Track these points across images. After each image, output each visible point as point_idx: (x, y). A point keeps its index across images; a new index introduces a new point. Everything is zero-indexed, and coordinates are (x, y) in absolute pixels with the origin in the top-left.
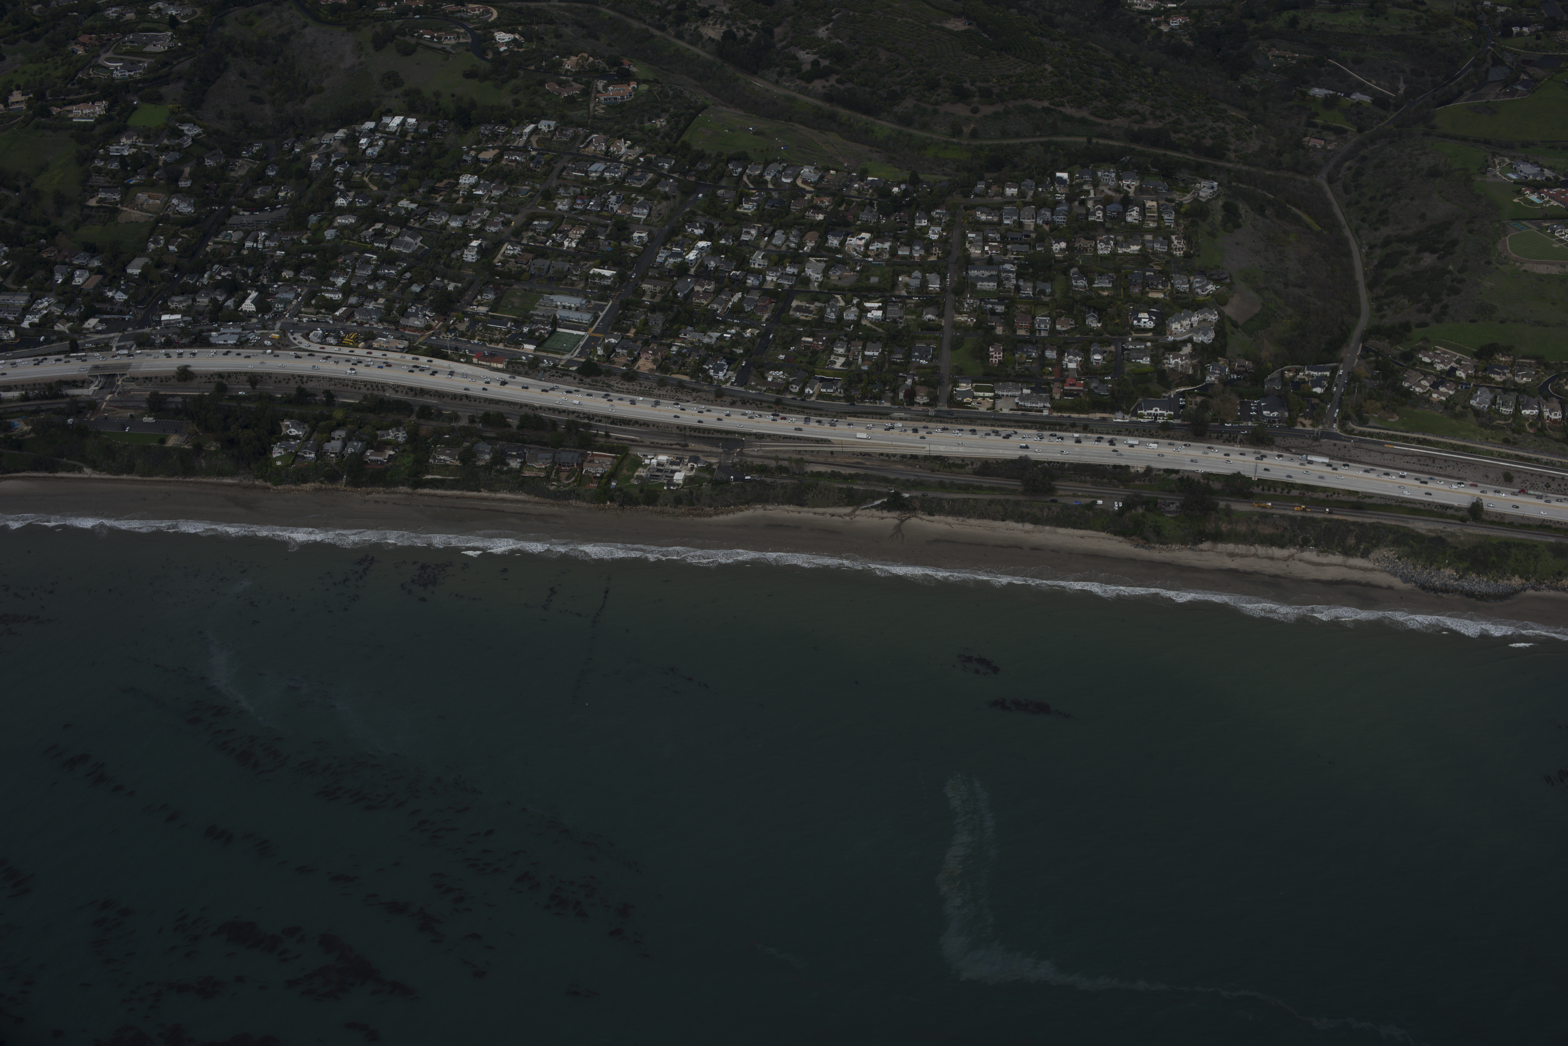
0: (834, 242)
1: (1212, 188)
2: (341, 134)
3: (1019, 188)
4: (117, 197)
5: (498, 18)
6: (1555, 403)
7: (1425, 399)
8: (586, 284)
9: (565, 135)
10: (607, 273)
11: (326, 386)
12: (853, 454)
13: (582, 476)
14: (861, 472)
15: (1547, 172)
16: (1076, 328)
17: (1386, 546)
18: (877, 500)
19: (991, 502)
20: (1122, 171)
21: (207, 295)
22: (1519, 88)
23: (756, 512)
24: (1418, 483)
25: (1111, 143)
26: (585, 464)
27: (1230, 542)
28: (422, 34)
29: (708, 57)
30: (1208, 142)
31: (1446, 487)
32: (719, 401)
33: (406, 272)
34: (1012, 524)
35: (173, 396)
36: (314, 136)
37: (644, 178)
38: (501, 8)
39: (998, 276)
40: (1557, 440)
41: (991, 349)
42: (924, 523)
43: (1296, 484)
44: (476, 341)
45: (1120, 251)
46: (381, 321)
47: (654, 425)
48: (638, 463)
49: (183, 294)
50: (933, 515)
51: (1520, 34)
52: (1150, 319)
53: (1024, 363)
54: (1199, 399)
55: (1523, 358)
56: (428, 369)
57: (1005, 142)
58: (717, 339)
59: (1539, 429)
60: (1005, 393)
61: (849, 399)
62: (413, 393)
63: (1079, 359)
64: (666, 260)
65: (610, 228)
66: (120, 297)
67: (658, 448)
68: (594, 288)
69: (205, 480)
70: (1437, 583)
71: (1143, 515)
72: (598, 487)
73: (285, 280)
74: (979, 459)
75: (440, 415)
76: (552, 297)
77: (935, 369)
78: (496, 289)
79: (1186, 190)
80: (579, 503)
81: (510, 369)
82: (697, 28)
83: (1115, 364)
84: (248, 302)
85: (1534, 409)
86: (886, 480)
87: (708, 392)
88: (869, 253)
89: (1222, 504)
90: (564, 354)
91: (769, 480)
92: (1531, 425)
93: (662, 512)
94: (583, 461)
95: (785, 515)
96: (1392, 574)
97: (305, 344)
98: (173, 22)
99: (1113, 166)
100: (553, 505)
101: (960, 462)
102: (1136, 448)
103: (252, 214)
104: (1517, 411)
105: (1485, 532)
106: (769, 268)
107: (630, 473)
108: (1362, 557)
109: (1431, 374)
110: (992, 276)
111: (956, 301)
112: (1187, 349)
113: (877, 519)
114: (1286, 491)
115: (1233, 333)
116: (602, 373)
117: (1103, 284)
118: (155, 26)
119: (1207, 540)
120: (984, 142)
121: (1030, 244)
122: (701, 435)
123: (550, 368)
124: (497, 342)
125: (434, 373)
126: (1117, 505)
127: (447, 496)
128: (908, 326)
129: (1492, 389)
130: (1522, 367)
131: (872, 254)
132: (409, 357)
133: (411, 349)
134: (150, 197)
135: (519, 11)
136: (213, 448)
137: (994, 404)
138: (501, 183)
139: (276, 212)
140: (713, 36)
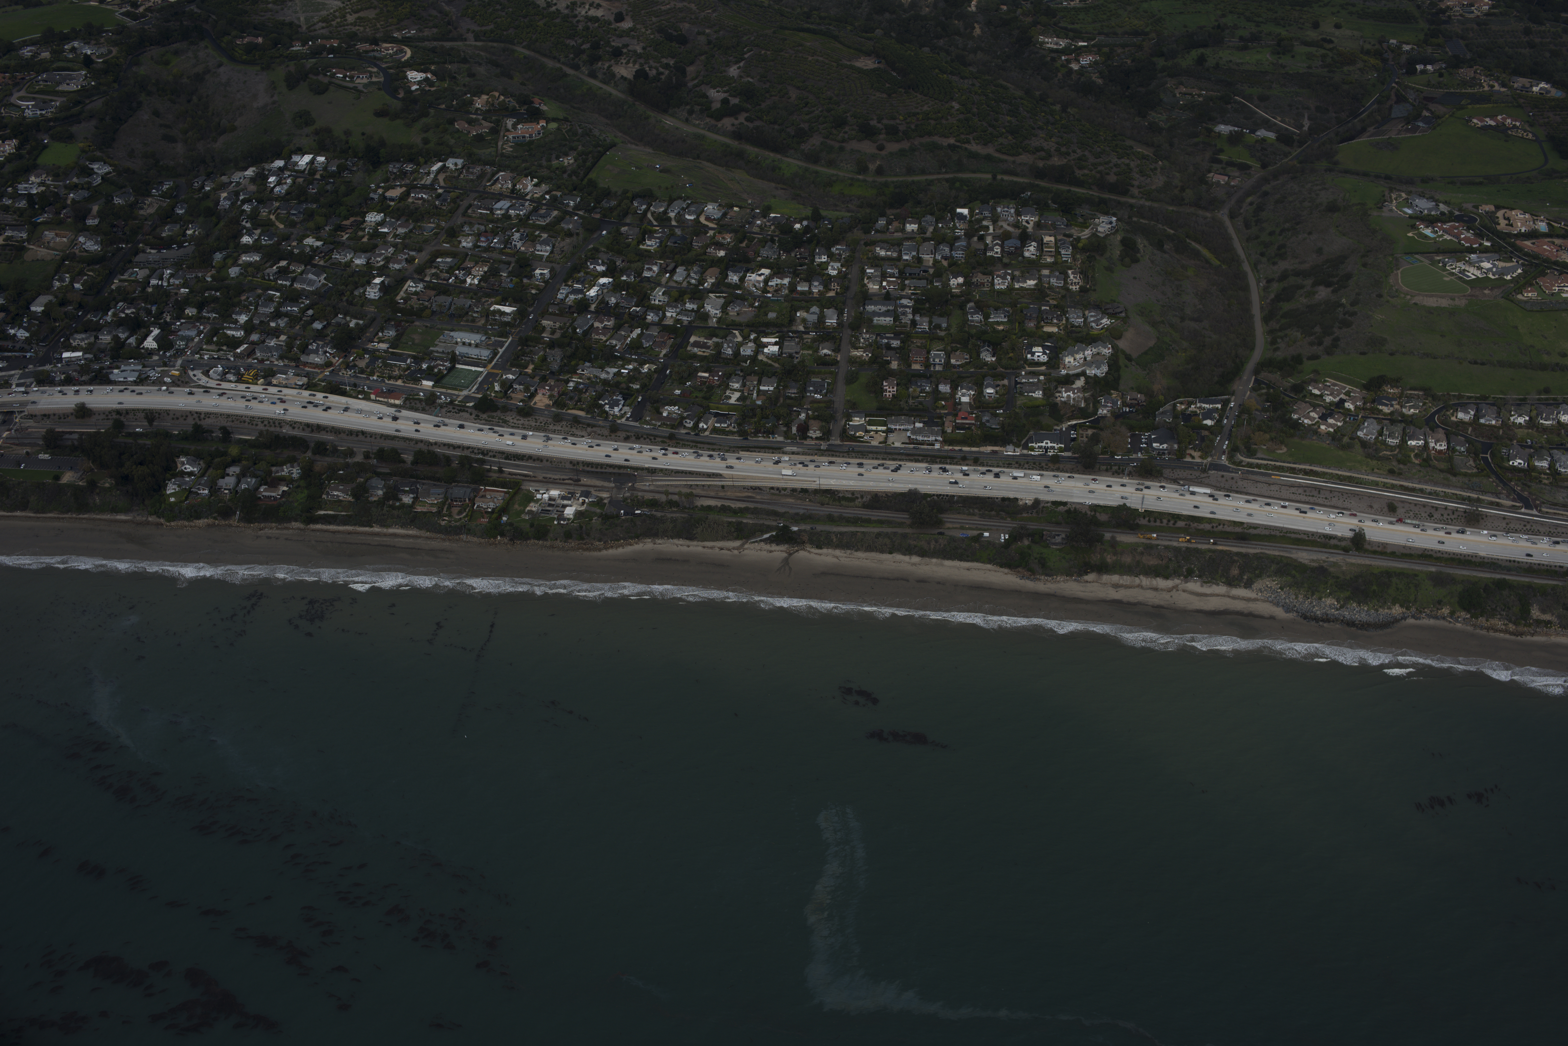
0: (734, 278)
1: (1111, 223)
2: (250, 172)
3: (920, 224)
4: (24, 235)
5: (412, 57)
6: (1441, 434)
7: (1313, 430)
8: (487, 321)
9: (472, 173)
10: (508, 309)
11: (223, 423)
12: (744, 488)
13: (473, 511)
14: (751, 505)
15: (1442, 207)
16: (970, 362)
17: (1268, 577)
18: (766, 533)
19: (879, 535)
20: (1022, 206)
21: (109, 333)
22: (1421, 124)
23: (646, 546)
24: (1297, 513)
25: (1015, 179)
26: (477, 499)
27: (1115, 573)
28: (335, 74)
29: (620, 95)
30: (1112, 178)
31: (1325, 517)
32: (613, 436)
33: (308, 309)
34: (899, 557)
35: (71, 433)
36: (224, 175)
37: (548, 215)
38: (416, 47)
39: (895, 311)
40: (1441, 471)
41: (885, 384)
42: (812, 556)
43: (1182, 515)
44: (375, 378)
45: (1017, 286)
46: (281, 358)
47: (547, 461)
48: (530, 498)
49: (86, 331)
50: (821, 548)
51: (1424, 72)
52: (1044, 353)
53: (918, 397)
54: (1090, 432)
55: (1411, 389)
56: (323, 405)
57: (910, 179)
58: (615, 374)
59: (1424, 460)
60: (898, 427)
61: (743, 434)
62: (310, 429)
63: (973, 393)
64: (567, 296)
65: (513, 265)
66: (22, 334)
67: (550, 483)
68: (495, 325)
69: (98, 517)
70: (1318, 612)
71: (1029, 547)
72: (489, 522)
73: (188, 318)
74: (869, 493)
75: (335, 451)
76: (452, 334)
77: (829, 404)
78: (397, 326)
79: (1084, 226)
80: (470, 538)
81: (408, 405)
82: (610, 66)
83: (1007, 398)
84: (150, 339)
85: (1420, 440)
86: (775, 514)
87: (603, 427)
88: (768, 289)
89: (1108, 536)
90: (461, 390)
91: (659, 514)
92: (1416, 456)
93: (552, 547)
94: (476, 496)
95: (675, 549)
96: (1274, 604)
97: (204, 380)
98: (88, 61)
99: (1013, 201)
100: (444, 540)
101: (850, 496)
102: (1019, 480)
103: (159, 252)
104: (1404, 441)
105: (1367, 562)
106: (668, 304)
107: (522, 508)
108: (1246, 587)
109: (1319, 406)
110: (888, 311)
111: (852, 336)
112: (1080, 383)
113: (765, 553)
114: (1172, 522)
115: (1126, 366)
116: (499, 409)
117: (998, 319)
118: (70, 65)
119: (1092, 571)
120: (890, 179)
121: (927, 279)
122: (593, 470)
123: (447, 404)
124: (396, 378)
125: (328, 409)
126: (1003, 537)
127: (339, 532)
128: (803, 361)
129: (1379, 421)
130: (1410, 398)
131: (771, 290)
132: (306, 393)
133: (310, 386)
134: (57, 235)
135: (433, 50)
136: (107, 485)
137: (886, 438)
138: (407, 220)
139: (182, 249)
140: (625, 75)
